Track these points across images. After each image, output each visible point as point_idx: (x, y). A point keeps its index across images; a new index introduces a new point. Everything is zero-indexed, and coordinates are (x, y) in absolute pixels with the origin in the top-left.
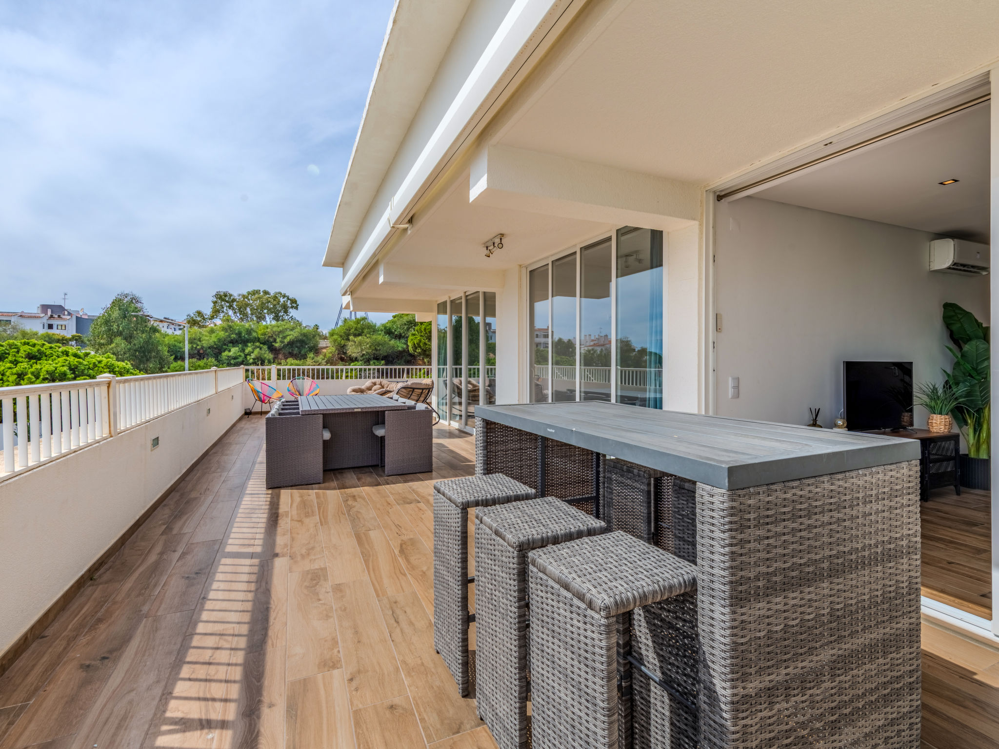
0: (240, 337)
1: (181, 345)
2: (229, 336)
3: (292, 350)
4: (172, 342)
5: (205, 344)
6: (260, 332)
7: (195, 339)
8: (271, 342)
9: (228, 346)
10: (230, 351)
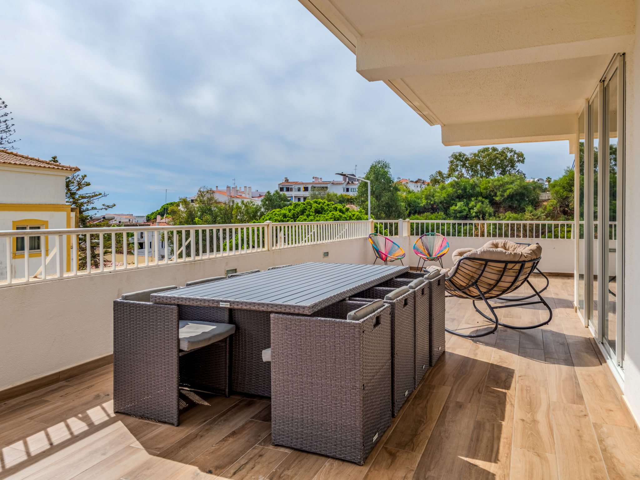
0: (465, 192)
1: (419, 201)
2: (456, 192)
3: (512, 203)
4: (413, 198)
5: (437, 199)
6: (482, 187)
7: (430, 196)
8: (493, 196)
9: (455, 201)
10: (456, 205)
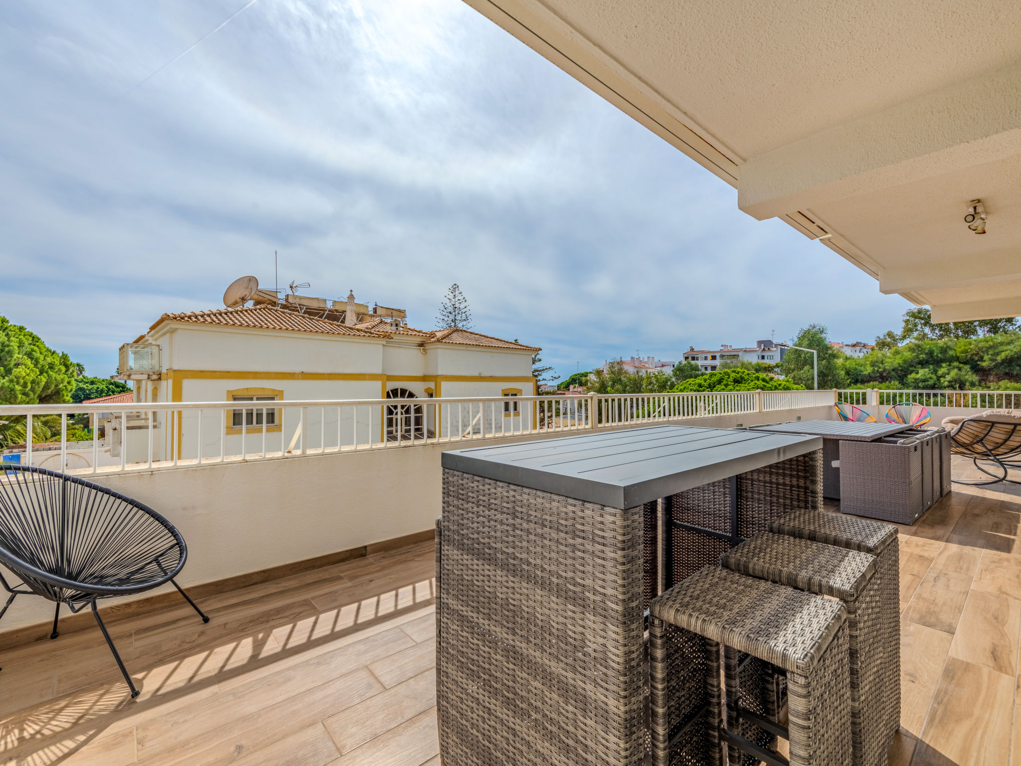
0: (932, 357)
1: (862, 368)
2: (917, 356)
4: (853, 365)
5: (888, 366)
6: (959, 350)
7: (877, 362)
8: (977, 361)
9: (915, 367)
10: (917, 373)
